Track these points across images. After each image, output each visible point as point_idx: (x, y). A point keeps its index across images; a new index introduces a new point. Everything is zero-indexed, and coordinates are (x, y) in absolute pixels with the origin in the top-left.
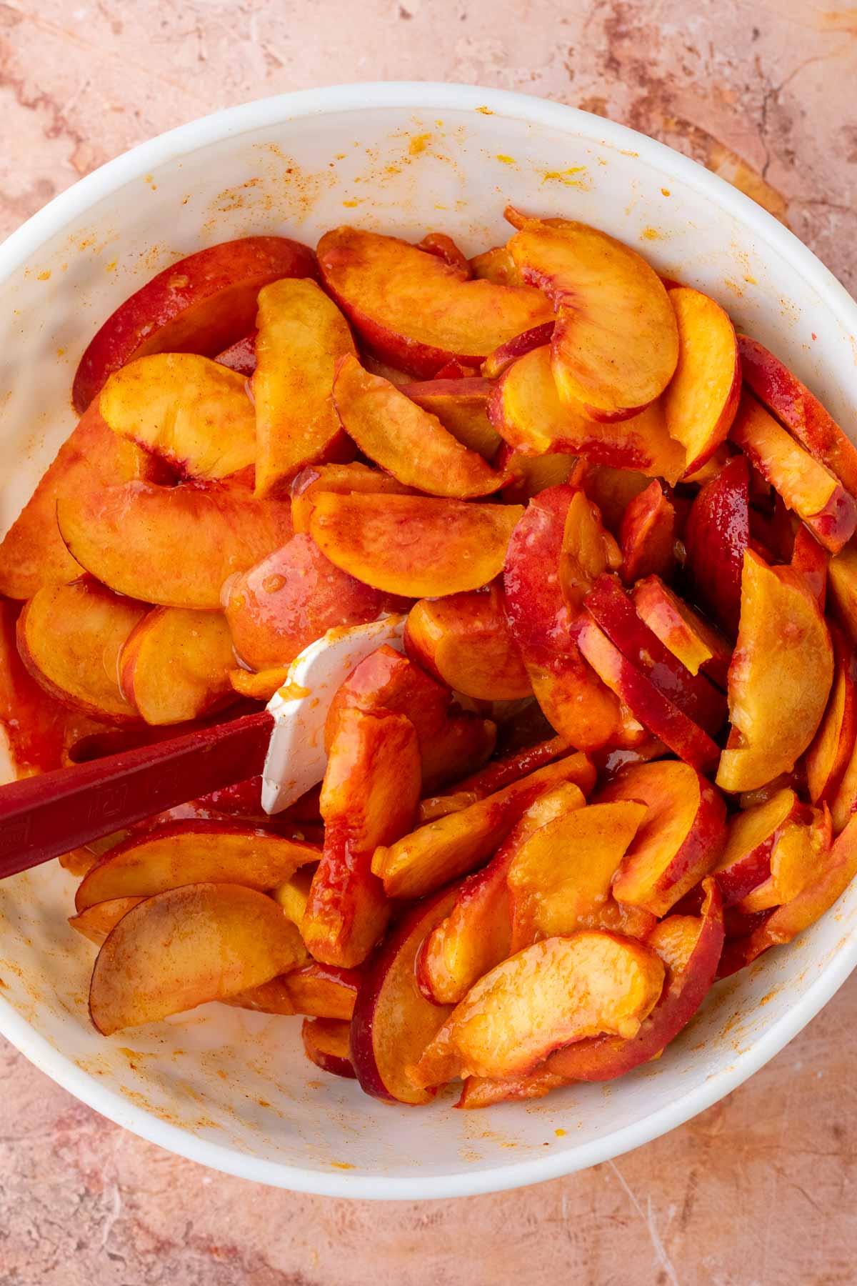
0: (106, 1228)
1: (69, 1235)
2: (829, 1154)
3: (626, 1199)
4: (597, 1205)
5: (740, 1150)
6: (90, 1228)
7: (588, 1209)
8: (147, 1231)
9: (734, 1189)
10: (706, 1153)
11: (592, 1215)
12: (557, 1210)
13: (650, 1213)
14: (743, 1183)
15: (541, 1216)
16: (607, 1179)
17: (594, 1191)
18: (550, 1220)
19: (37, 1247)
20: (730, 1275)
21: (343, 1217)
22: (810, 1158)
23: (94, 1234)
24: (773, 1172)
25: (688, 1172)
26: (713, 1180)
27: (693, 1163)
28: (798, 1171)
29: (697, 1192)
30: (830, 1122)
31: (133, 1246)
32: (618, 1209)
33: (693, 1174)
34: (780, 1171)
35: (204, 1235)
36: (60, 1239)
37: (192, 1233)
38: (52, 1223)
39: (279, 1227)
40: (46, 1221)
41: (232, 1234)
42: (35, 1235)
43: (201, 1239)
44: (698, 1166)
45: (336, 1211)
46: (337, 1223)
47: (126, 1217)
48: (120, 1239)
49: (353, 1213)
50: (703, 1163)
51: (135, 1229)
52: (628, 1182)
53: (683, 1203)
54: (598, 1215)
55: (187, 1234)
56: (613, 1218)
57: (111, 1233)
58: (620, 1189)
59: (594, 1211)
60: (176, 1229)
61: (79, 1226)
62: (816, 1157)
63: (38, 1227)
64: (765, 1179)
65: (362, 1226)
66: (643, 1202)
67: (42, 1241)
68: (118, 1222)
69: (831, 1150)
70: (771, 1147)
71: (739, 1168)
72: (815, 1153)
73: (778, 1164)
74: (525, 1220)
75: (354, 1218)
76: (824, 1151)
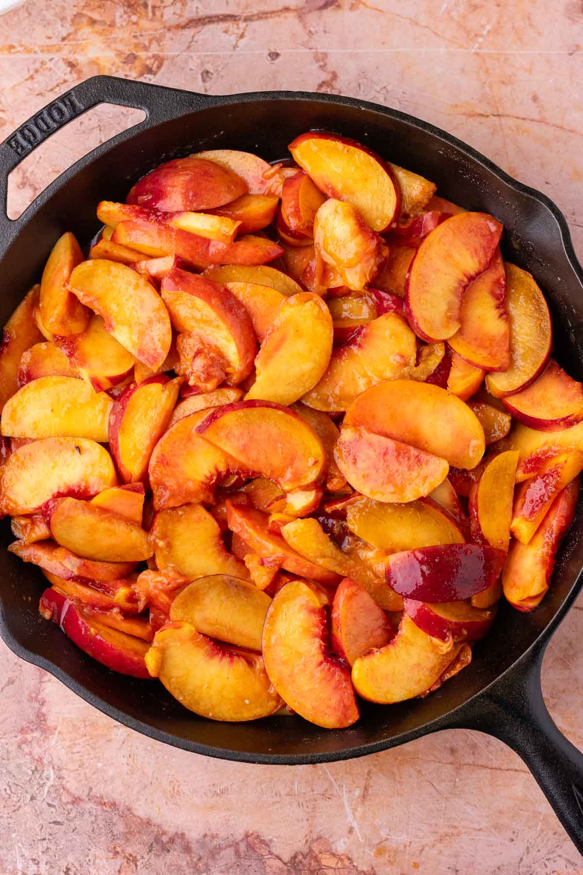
0: (46, 789)
1: (27, 792)
2: (447, 764)
3: (331, 785)
4: (315, 787)
5: (396, 759)
6: (38, 789)
7: (310, 789)
8: (68, 791)
9: (393, 781)
10: (376, 760)
11: (312, 793)
12: (291, 789)
13: (344, 793)
14: (397, 778)
15: (283, 793)
16: (320, 773)
17: (313, 780)
18: (288, 795)
19: (9, 798)
20: (390, 831)
21: (174, 789)
22: (438, 765)
23: (40, 792)
24: (416, 774)
25: (366, 771)
26: (381, 775)
27: (369, 765)
28: (429, 773)
29: (371, 783)
30: (448, 745)
31: (60, 799)
32: (326, 790)
33: (369, 772)
34: (419, 772)
35: (98, 795)
36: (21, 793)
37: (91, 793)
38: (17, 785)
39: (139, 792)
40: (14, 784)
41: (113, 795)
42: (8, 791)
43: (97, 797)
44: (372, 767)
45: (170, 785)
46: (170, 792)
47: (56, 784)
48: (53, 795)
49: (179, 786)
50: (375, 766)
51: (62, 790)
52: (332, 775)
53: (363, 788)
54: (315, 793)
55: (89, 794)
56: (323, 795)
57: (49, 791)
58: (327, 779)
59: (313, 791)
60: (83, 791)
61: (32, 787)
62: (440, 764)
63: (10, 787)
64: (411, 776)
65: (184, 793)
66: (341, 786)
67: (12, 795)
68: (52, 786)
69: (449, 761)
70: (414, 758)
71: (395, 770)
72: (439, 762)
73: (419, 769)
74: (274, 794)
75: (180, 789)
76: (445, 762)
